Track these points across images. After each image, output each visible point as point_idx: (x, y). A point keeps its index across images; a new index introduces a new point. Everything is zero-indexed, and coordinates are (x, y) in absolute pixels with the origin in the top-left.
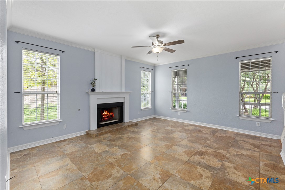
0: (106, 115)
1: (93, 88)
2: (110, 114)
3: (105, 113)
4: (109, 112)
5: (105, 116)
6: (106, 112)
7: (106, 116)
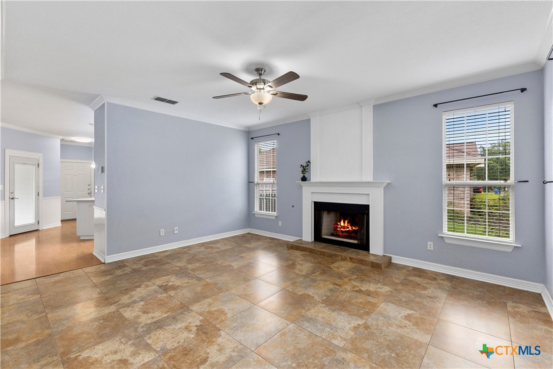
0: (344, 227)
1: (304, 176)
2: (354, 228)
3: (342, 224)
4: (352, 223)
5: (342, 229)
6: (344, 223)
7: (344, 230)
